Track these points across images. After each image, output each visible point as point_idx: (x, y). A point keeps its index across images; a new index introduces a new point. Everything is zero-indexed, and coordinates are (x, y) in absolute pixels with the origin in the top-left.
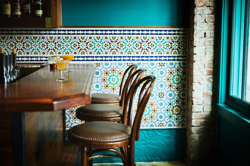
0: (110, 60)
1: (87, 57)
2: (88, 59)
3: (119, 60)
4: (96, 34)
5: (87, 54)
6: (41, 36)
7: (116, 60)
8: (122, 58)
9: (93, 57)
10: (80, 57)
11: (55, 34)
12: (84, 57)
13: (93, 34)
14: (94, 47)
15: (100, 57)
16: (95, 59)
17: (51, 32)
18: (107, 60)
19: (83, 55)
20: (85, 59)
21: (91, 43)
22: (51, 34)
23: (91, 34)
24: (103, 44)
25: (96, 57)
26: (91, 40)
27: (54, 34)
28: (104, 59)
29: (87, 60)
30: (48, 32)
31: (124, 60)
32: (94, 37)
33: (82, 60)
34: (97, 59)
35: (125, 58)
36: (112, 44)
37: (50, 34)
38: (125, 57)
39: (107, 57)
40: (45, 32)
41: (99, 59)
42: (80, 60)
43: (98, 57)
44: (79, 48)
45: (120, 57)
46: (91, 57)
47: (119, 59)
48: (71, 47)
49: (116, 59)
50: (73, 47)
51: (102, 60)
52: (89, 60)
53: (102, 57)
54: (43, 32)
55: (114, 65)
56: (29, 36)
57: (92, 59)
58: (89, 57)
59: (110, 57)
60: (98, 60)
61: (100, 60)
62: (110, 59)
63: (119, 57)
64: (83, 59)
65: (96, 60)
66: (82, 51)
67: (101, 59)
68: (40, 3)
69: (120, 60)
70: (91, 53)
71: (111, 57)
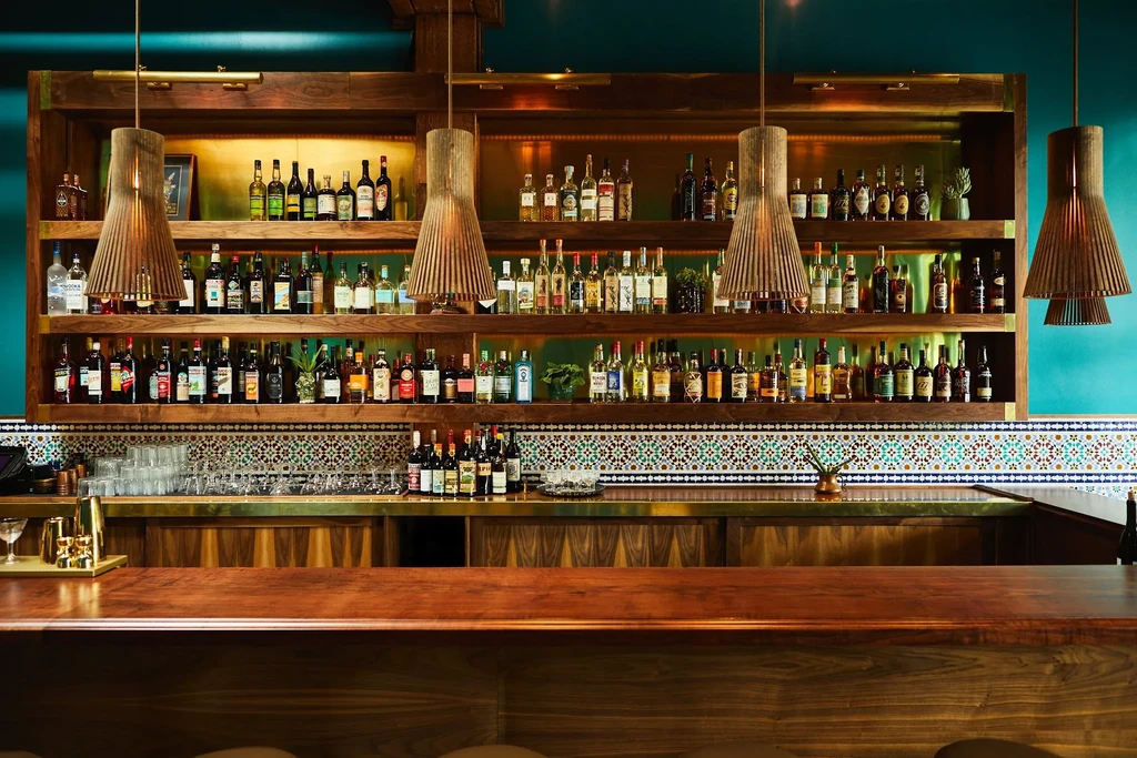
0: (1096, 481)
1: (1052, 475)
2: (1054, 478)
3: (1114, 481)
4: (1070, 430)
5: (1052, 468)
6: (964, 434)
7: (1109, 481)
8: (1120, 478)
9: (1063, 475)
10: (1037, 475)
11: (990, 430)
12: (1045, 475)
13: (1063, 430)
14: (1066, 456)
15: (1078, 475)
16: (1066, 478)
17: (981, 426)
18: (1091, 481)
19: (1044, 471)
20: (1048, 478)
21: (1059, 447)
22: (982, 430)
23: (1060, 430)
24: (1082, 448)
25: (1069, 475)
26: (1058, 441)
27: (987, 430)
28: (1085, 478)
29: (1052, 481)
30: (976, 426)
31: (1124, 481)
32: (1066, 437)
33: (1042, 481)
34: (1072, 478)
35: (1126, 478)
36: (1101, 449)
37: (980, 430)
38: (1127, 474)
39: (1091, 475)
40: (970, 427)
41: (1076, 478)
42: (1037, 481)
43: (1073, 475)
44: (1035, 456)
45: (1117, 475)
46: (1060, 475)
47: (1115, 478)
48: (1021, 456)
49: (1108, 478)
50: (1024, 455)
51: (1081, 481)
52: (1055, 481)
53: (1081, 475)
54: (967, 427)
55: (1105, 491)
56: (940, 433)
57: (1061, 478)
58: (1055, 475)
59: (1096, 475)
60: (1073, 481)
61: (1078, 481)
62: (1097, 478)
63: (1114, 475)
64: (1043, 478)
65: (1070, 481)
66: (1041, 463)
67: (1079, 478)
68: (990, 375)
69: (1117, 481)
70: (1059, 467)
71: (1099, 475)
